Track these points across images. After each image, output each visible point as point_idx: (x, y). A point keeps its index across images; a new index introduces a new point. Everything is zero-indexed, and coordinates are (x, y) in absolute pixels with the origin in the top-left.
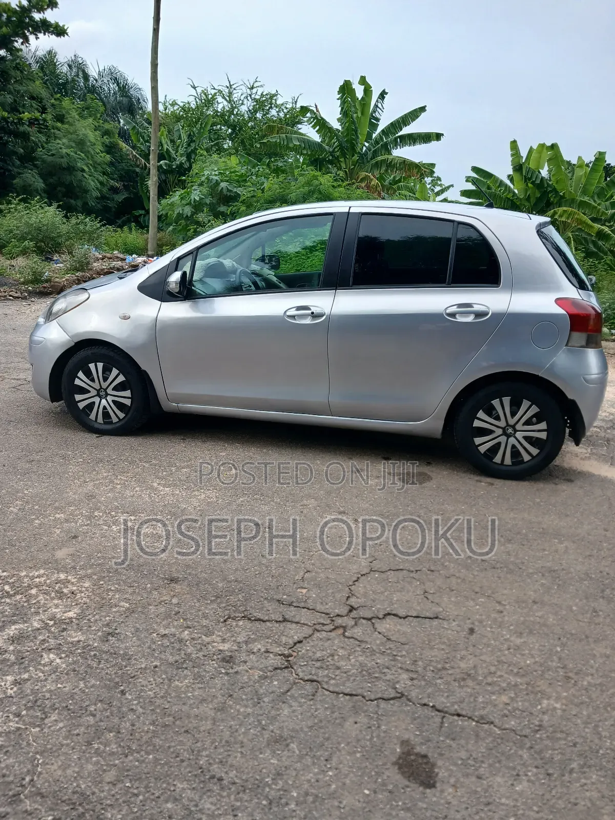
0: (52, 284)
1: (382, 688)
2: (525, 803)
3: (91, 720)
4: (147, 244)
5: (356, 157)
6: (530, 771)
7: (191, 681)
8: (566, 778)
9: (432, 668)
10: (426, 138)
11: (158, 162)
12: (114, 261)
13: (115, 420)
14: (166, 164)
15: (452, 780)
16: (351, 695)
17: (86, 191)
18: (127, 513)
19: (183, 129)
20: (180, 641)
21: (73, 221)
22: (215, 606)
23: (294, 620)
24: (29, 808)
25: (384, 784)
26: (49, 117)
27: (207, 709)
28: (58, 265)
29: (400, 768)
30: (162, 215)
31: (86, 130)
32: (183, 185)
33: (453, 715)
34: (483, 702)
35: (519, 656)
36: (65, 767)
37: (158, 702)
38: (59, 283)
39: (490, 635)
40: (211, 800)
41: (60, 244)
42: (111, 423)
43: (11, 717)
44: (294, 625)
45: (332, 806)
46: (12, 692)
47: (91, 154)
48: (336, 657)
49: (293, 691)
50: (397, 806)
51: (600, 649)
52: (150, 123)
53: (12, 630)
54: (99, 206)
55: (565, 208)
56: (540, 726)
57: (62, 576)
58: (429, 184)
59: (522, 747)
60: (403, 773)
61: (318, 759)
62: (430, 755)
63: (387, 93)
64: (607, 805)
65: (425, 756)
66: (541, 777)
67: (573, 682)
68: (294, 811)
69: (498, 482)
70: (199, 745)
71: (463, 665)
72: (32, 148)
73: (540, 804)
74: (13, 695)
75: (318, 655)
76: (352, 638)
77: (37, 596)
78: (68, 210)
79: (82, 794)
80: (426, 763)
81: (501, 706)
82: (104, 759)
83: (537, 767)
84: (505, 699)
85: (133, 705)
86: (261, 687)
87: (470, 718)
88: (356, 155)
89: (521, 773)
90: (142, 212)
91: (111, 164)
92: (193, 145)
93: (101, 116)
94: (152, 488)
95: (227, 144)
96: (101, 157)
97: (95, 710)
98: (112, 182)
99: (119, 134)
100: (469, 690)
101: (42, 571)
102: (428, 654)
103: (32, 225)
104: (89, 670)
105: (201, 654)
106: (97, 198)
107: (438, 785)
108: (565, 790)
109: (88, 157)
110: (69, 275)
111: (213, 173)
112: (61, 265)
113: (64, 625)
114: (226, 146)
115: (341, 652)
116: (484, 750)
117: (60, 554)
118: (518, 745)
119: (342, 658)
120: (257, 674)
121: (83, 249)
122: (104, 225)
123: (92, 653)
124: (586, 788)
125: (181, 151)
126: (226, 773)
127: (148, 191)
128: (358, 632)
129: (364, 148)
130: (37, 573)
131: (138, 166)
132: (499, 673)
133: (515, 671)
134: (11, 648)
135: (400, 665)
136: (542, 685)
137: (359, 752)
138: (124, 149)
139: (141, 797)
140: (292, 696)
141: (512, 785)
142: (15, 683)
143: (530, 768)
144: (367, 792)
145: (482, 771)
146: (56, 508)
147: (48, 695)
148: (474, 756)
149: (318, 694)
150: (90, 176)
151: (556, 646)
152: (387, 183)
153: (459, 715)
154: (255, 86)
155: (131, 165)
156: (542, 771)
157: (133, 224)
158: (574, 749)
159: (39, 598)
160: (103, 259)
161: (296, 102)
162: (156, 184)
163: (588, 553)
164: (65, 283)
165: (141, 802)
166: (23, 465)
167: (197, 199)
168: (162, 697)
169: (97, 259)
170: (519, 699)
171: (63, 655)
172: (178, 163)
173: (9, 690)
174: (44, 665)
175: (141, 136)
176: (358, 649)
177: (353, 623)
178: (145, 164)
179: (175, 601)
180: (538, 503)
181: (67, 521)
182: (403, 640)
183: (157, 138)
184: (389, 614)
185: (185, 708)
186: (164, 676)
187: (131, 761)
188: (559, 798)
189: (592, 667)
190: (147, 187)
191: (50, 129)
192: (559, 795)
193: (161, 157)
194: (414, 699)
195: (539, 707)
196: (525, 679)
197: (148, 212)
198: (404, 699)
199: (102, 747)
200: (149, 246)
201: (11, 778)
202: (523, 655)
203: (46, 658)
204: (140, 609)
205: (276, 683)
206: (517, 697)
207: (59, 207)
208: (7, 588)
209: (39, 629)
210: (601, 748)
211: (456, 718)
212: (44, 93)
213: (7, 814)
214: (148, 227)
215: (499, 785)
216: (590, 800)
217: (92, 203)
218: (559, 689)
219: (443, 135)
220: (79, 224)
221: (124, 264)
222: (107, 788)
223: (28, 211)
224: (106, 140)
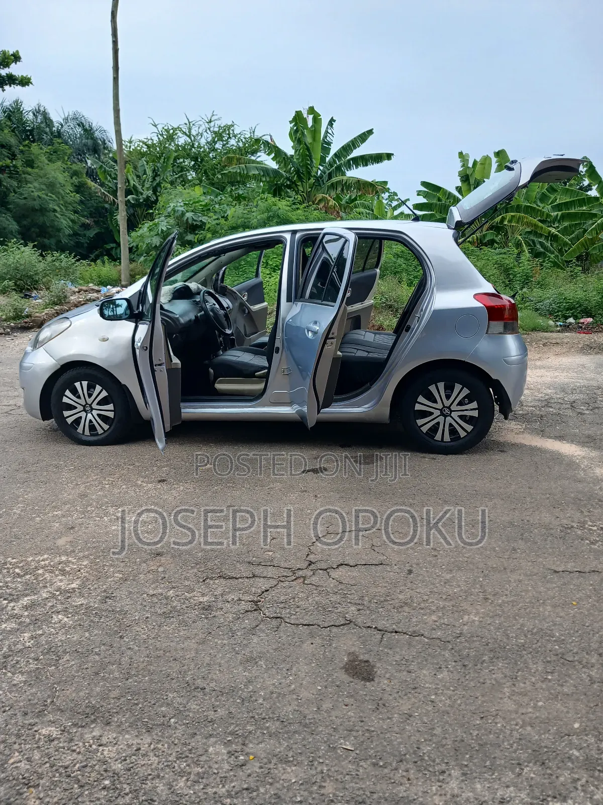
0: (33, 318)
1: (334, 618)
2: (444, 686)
3: (97, 657)
4: (120, 276)
5: (312, 180)
6: (450, 665)
7: (177, 625)
8: (479, 666)
9: (375, 601)
10: (378, 158)
11: (126, 197)
12: (90, 293)
13: (100, 431)
14: (133, 199)
15: (387, 676)
16: (308, 625)
17: (59, 230)
18: (116, 506)
19: (147, 164)
20: (167, 598)
21: (49, 258)
22: (195, 570)
23: (262, 575)
24: (52, 719)
25: (333, 682)
26: (19, 163)
27: (192, 644)
28: (37, 301)
29: (346, 671)
30: (133, 247)
31: (55, 172)
32: (151, 217)
33: (392, 632)
34: (417, 622)
35: (448, 587)
36: (77, 691)
37: (150, 642)
38: (40, 317)
39: (425, 574)
40: (196, 703)
41: (37, 281)
42: (97, 434)
43: (31, 661)
44: (262, 579)
45: (292, 699)
46: (29, 644)
47: (61, 195)
48: (296, 599)
49: (261, 626)
50: (343, 695)
51: (514, 577)
52: (116, 162)
53: (25, 601)
54: (72, 242)
55: (512, 214)
56: (461, 633)
57: (64, 558)
58: (386, 200)
59: (444, 649)
60: (349, 674)
61: (281, 670)
62: (371, 660)
63: (334, 121)
64: (508, 681)
65: (367, 661)
66: (459, 668)
67: (490, 601)
68: (261, 704)
69: (441, 457)
70: (185, 667)
71: (401, 597)
72: (5, 192)
73: (455, 685)
74: (31, 646)
75: (282, 598)
76: (310, 584)
77: (43, 575)
78: (43, 249)
79: (93, 707)
80: (368, 666)
81: (431, 623)
82: (110, 683)
83: (455, 662)
84: (434, 618)
85: (130, 645)
86: (235, 625)
87: (404, 633)
88: (312, 179)
89: (443, 666)
90: (114, 245)
91: (81, 202)
92: (158, 179)
93: (68, 158)
94: (136, 485)
95: (191, 175)
96: (71, 197)
97: (100, 651)
98: (83, 219)
99: (87, 173)
100: (405, 614)
101: (46, 556)
102: (373, 590)
103: (10, 265)
104: (92, 624)
105: (184, 606)
106: (69, 235)
107: (375, 679)
108: (477, 675)
109: (59, 198)
110: (48, 309)
111: (179, 204)
112: (40, 301)
113: (68, 594)
114: (190, 178)
115: (301, 595)
116: (414, 654)
117: (61, 542)
118: (442, 648)
119: (302, 599)
120: (230, 617)
121: (59, 285)
122: (78, 260)
123: (94, 612)
124: (493, 672)
125: (147, 185)
126: (208, 684)
127: (118, 225)
128: (315, 579)
129: (319, 172)
130: (42, 558)
131: (107, 202)
132: (431, 600)
133: (444, 597)
134: (26, 613)
135: (349, 601)
136: (465, 605)
137: (314, 663)
138: (93, 188)
139: (140, 706)
140: (261, 630)
141: (435, 674)
142: (32, 638)
143: (450, 663)
144: (319, 688)
145: (412, 667)
146: (55, 507)
147: (60, 644)
148: (406, 658)
149: (281, 626)
150: (62, 215)
151: (479, 577)
152: (343, 202)
153: (396, 632)
154: (212, 119)
155: (100, 202)
156: (460, 663)
157: (106, 257)
158: (486, 647)
159: (45, 576)
160: (79, 292)
161: (254, 132)
162: (125, 219)
163: (513, 507)
164: (45, 318)
165: (141, 708)
166: (21, 475)
167: (165, 229)
168: (154, 638)
169: (74, 293)
170: (445, 617)
171: (70, 616)
172: (145, 196)
173: (27, 643)
174: (55, 623)
175: (108, 174)
176: (315, 592)
177: (312, 573)
178: (113, 200)
179: (161, 569)
180: (473, 471)
181: (64, 516)
182: (353, 582)
183: (124, 176)
184: (342, 565)
185: (172, 644)
186: (154, 624)
187: (131, 682)
188: (472, 680)
189: (507, 590)
190: (117, 221)
191: (20, 175)
192: (471, 678)
193: (128, 192)
194: (360, 624)
195: (461, 621)
196: (452, 603)
197: (119, 245)
198: (352, 625)
199: (107, 675)
200: (123, 277)
201: (36, 701)
202: (452, 586)
203: (55, 618)
204: (131, 578)
205: (247, 621)
206: (444, 616)
207: (34, 246)
208: (17, 570)
209: (47, 598)
210: (508, 645)
211: (394, 634)
212: (13, 141)
213: (37, 723)
214: (120, 259)
215: (425, 675)
216: (495, 679)
217: (65, 240)
218: (478, 607)
219: (393, 154)
220: (55, 261)
221: (99, 296)
222: (113, 702)
223: (5, 253)
224: (75, 180)
